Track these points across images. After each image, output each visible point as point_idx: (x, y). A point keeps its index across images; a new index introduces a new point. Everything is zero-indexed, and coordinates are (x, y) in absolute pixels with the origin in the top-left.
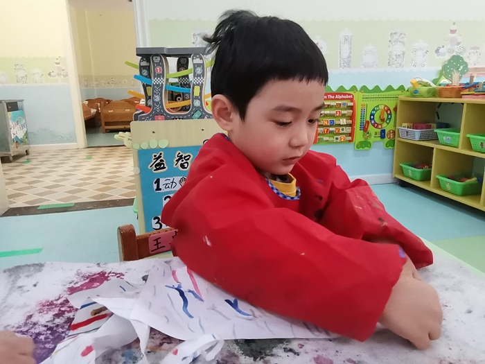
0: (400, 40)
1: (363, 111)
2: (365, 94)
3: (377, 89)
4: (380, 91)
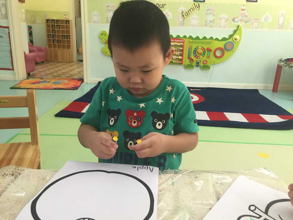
1: (190, 49)
2: (191, 40)
4: (199, 39)
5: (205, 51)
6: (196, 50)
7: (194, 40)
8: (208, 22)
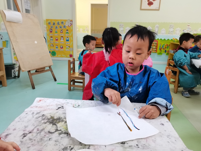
0: (172, 27)
4: (166, 40)
5: (168, 46)
6: (163, 45)
7: (163, 41)
8: (170, 32)
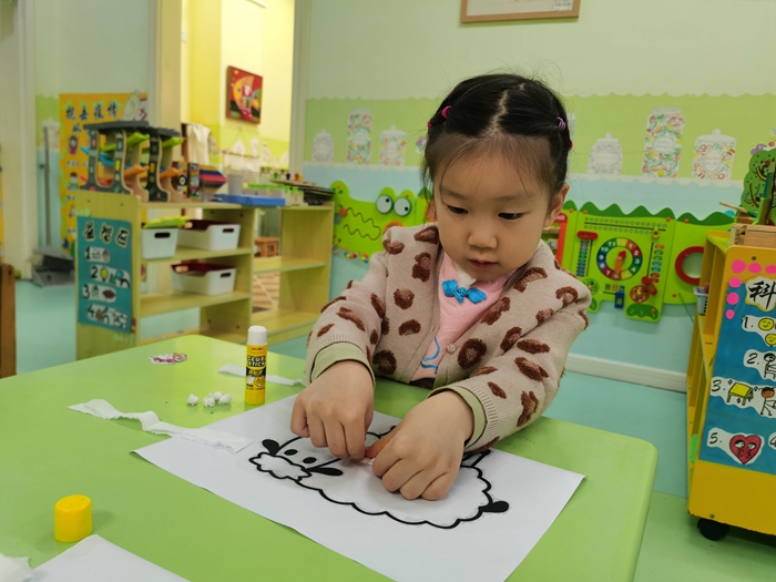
0: (671, 129)
1: (585, 244)
2: (590, 216)
3: (614, 210)
4: (621, 214)
5: (640, 257)
6: (606, 249)
7: (600, 218)
8: (657, 158)
